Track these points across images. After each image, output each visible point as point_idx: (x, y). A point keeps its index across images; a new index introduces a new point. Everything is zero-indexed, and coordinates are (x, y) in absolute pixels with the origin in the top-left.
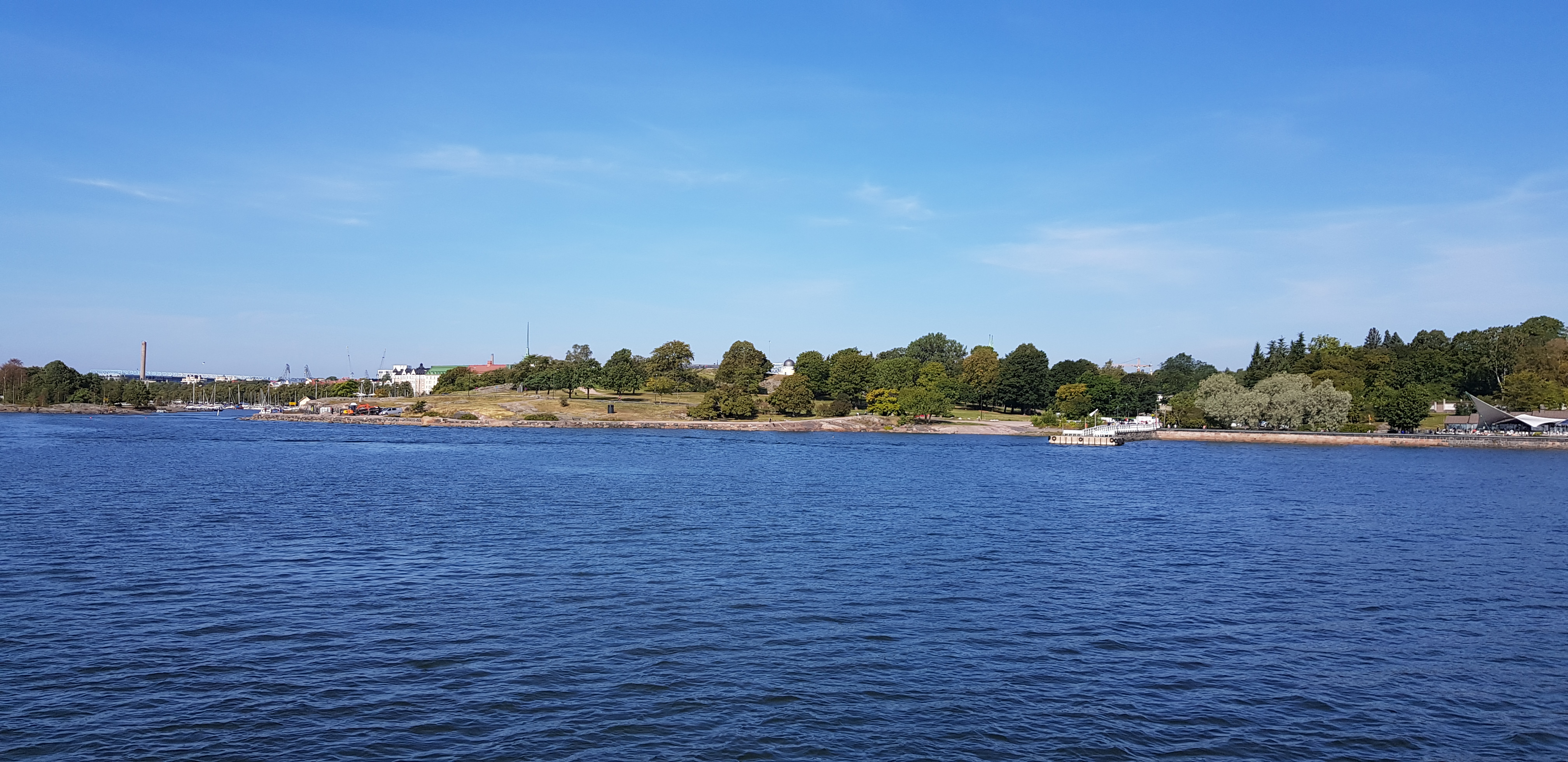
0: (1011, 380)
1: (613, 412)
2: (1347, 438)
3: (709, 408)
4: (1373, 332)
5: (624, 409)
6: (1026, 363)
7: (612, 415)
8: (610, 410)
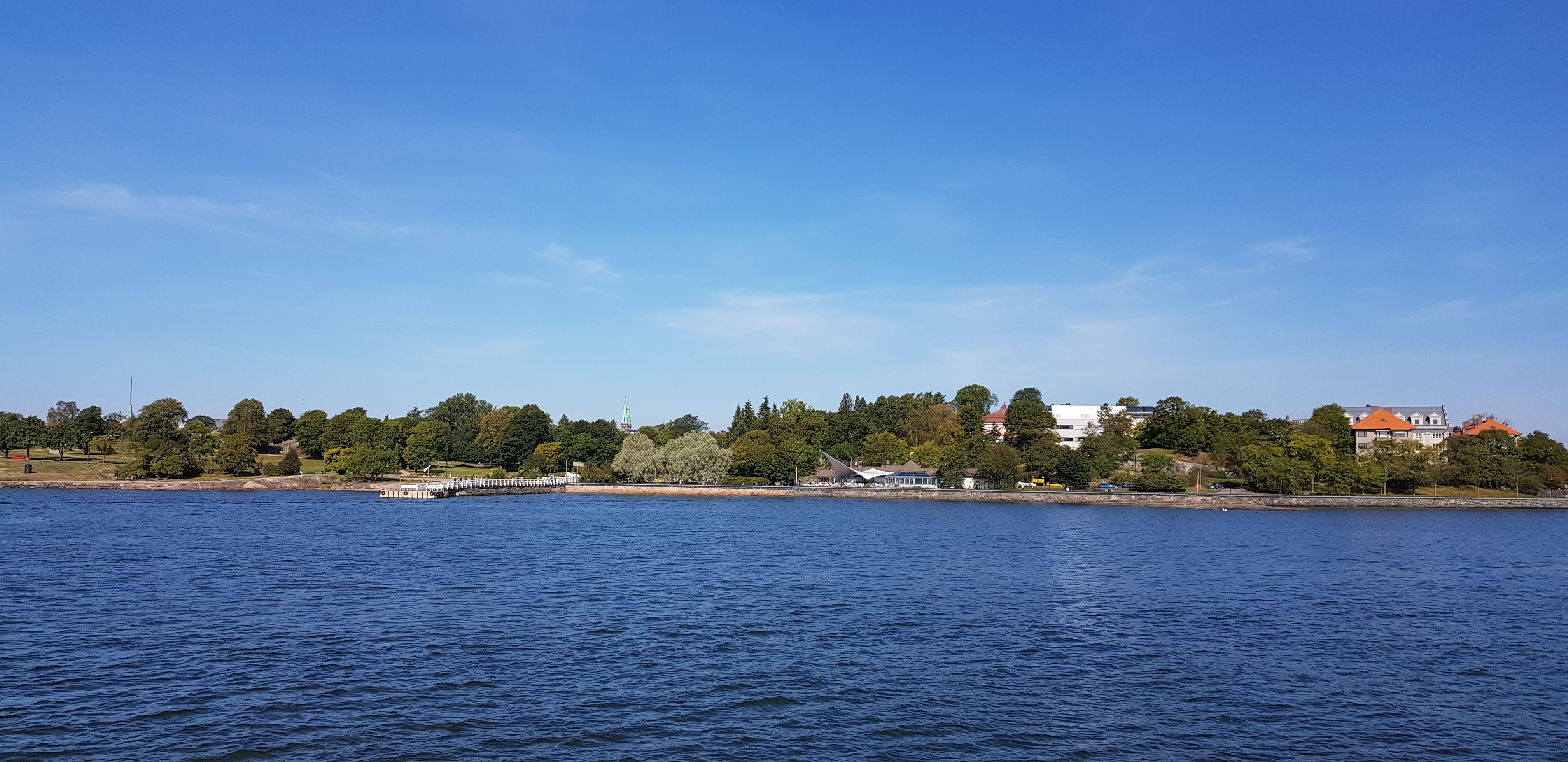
0: (511, 439)
1: (31, 472)
2: (717, 489)
3: (138, 467)
4: (846, 396)
5: (45, 470)
6: (527, 422)
7: (27, 475)
8: (28, 470)
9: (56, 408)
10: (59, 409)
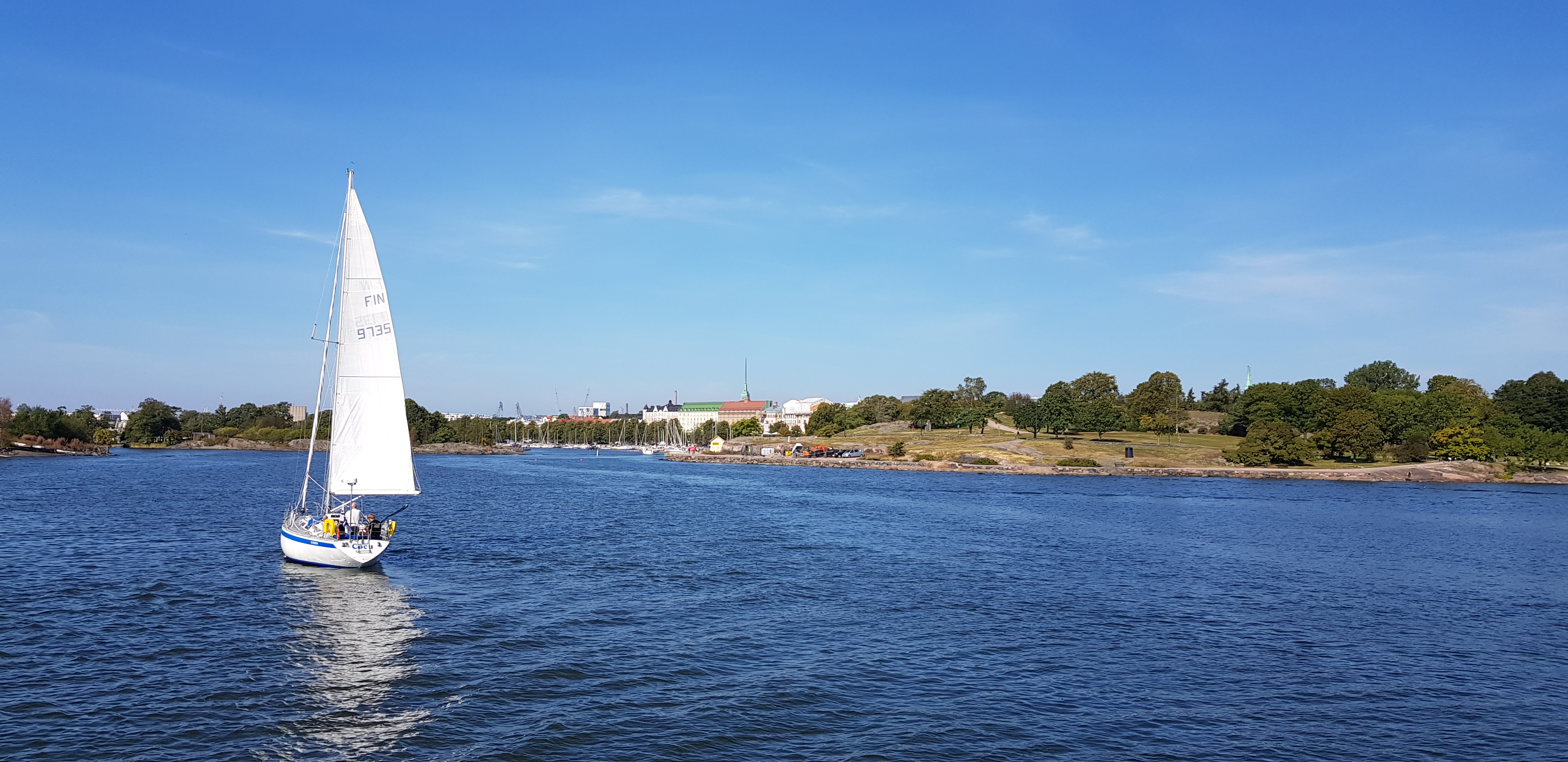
9: (964, 385)
10: (967, 386)
